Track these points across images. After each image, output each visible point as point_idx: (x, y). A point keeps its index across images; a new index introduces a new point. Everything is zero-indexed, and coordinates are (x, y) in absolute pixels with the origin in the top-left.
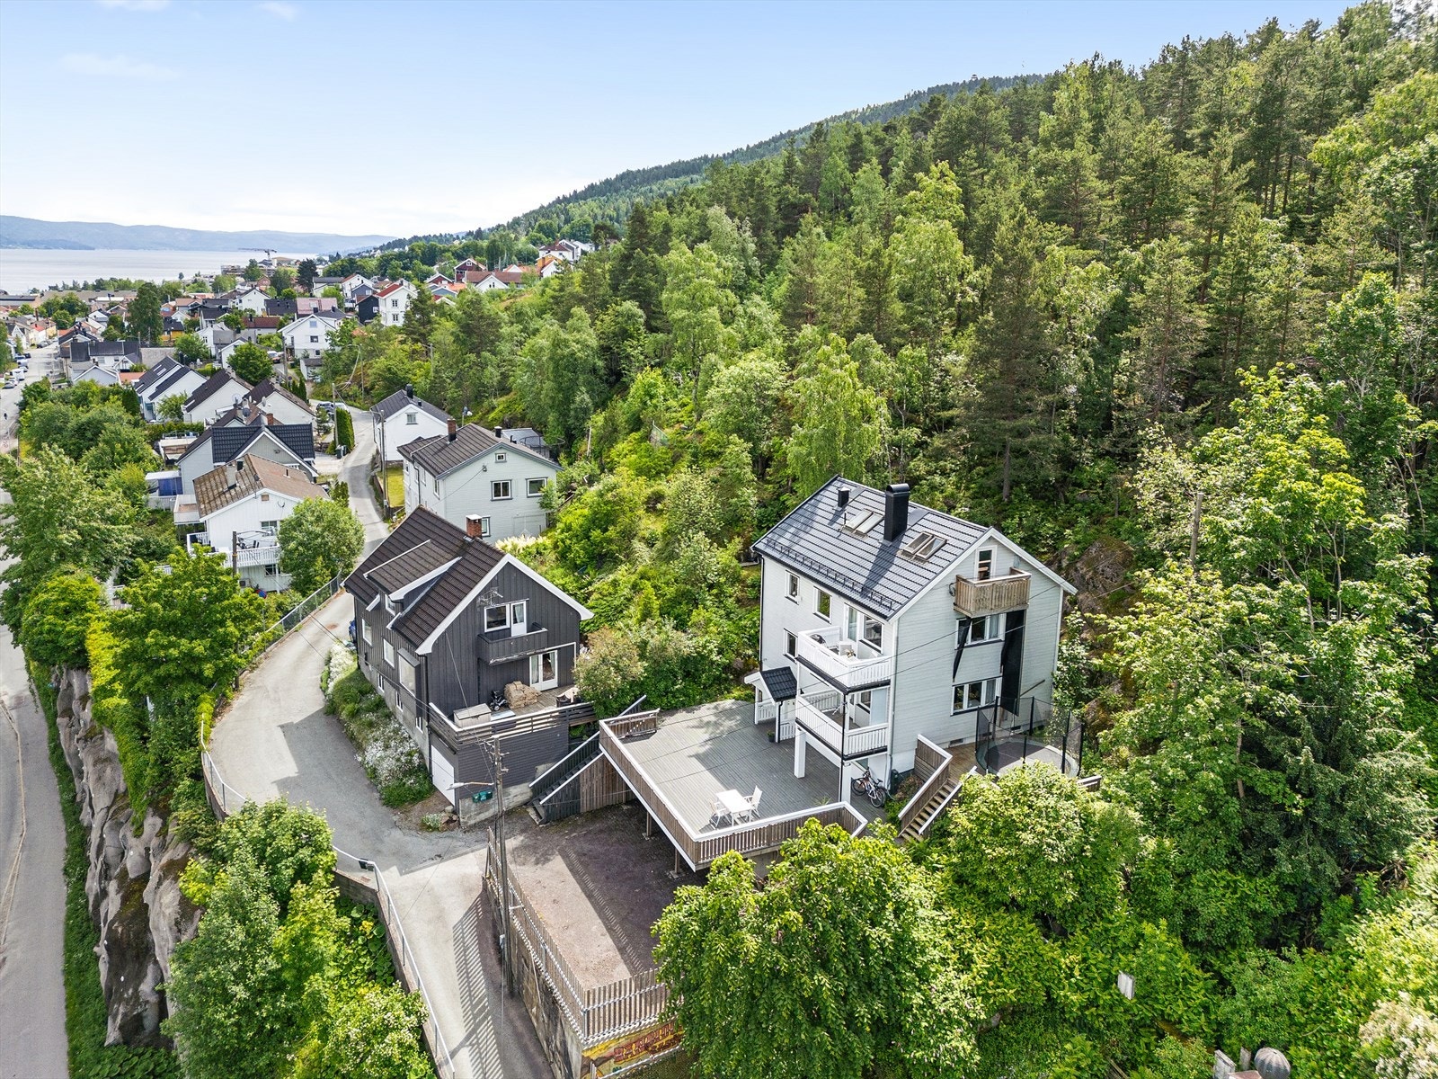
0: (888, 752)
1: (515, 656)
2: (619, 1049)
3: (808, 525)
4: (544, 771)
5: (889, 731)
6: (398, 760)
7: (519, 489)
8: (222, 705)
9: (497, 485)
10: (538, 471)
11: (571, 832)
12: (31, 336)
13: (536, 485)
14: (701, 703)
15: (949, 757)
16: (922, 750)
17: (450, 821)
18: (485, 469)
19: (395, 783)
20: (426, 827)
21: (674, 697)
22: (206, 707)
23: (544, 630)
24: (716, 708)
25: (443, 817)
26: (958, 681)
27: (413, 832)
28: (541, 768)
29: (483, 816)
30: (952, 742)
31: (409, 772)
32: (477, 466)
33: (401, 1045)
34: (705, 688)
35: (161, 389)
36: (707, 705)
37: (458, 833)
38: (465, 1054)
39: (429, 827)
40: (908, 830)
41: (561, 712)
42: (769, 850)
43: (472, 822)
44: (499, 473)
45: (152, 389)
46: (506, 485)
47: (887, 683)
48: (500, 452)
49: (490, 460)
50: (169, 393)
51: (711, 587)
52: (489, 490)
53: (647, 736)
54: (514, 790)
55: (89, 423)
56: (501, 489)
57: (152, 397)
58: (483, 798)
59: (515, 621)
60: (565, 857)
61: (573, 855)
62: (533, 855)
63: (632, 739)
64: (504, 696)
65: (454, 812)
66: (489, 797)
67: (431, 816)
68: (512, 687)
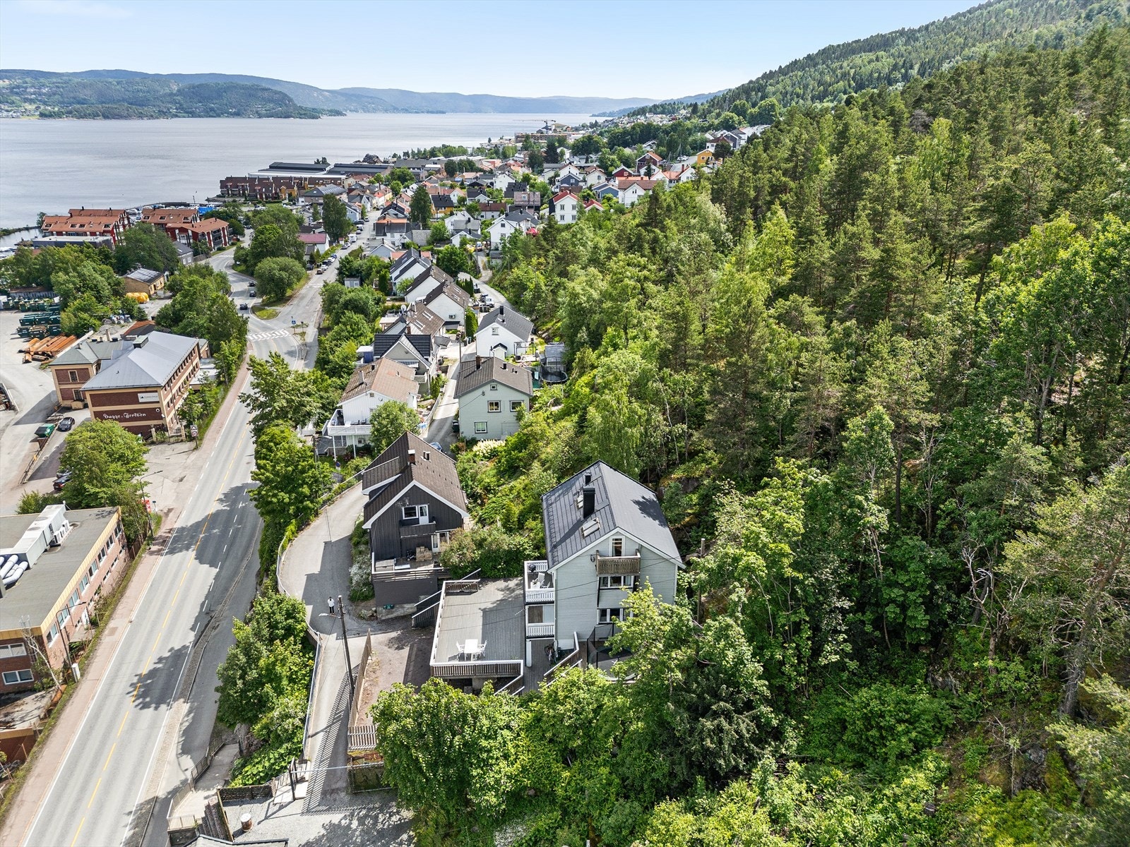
1: (416, 536)
2: (367, 755)
3: (567, 491)
4: (424, 599)
5: (554, 627)
6: (361, 577)
7: (505, 407)
8: (300, 529)
9: (491, 404)
10: (517, 396)
11: (425, 635)
12: (374, 202)
13: (515, 405)
15: (577, 650)
17: (372, 616)
18: (483, 394)
19: (359, 588)
20: (361, 617)
22: (292, 527)
23: (435, 520)
25: (370, 613)
26: (602, 606)
27: (356, 619)
28: (422, 597)
29: (390, 616)
31: (366, 585)
32: (479, 392)
33: (293, 725)
35: (402, 272)
37: (374, 624)
38: (321, 736)
41: (434, 570)
43: (383, 619)
44: (493, 396)
45: (397, 273)
46: (497, 404)
47: (553, 602)
48: (494, 384)
49: (487, 388)
50: (405, 277)
52: (486, 407)
53: (470, 594)
54: (407, 606)
55: (350, 300)
56: (494, 406)
57: (396, 278)
58: (388, 607)
59: (422, 515)
60: (411, 649)
61: (415, 649)
62: (399, 644)
63: (462, 593)
64: (414, 553)
65: (376, 611)
66: (392, 608)
67: (363, 611)
68: (418, 550)
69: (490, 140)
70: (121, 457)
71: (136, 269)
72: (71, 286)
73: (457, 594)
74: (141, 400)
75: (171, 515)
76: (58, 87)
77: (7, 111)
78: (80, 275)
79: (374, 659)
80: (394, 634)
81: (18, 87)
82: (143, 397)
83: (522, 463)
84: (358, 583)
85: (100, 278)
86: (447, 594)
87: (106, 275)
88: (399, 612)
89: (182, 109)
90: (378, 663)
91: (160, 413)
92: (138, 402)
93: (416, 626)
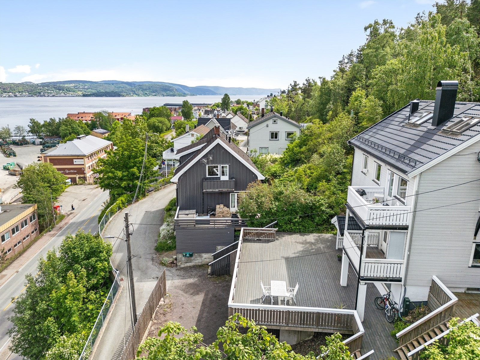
0: (402, 283)
1: (217, 190)
4: (220, 249)
5: (404, 267)
6: (169, 231)
7: (282, 136)
9: (272, 134)
10: (291, 129)
11: (220, 283)
13: (289, 134)
14: (312, 232)
15: (454, 299)
16: (434, 288)
17: (172, 263)
18: (267, 126)
19: (164, 241)
20: (163, 264)
21: (294, 225)
22: (121, 199)
23: (234, 180)
24: (319, 236)
25: (170, 261)
27: (156, 264)
28: (219, 247)
29: (188, 264)
30: (468, 289)
31: (170, 238)
32: (265, 124)
34: (317, 225)
36: (315, 234)
37: (174, 270)
39: (163, 263)
40: (403, 348)
41: (232, 221)
42: (287, 328)
43: (183, 266)
44: (274, 128)
46: (276, 134)
47: (406, 228)
48: (275, 118)
49: (270, 122)
51: (338, 173)
52: (269, 136)
53: (268, 241)
54: (205, 255)
56: (274, 136)
58: (188, 255)
59: (223, 174)
60: (206, 295)
61: (210, 295)
62: (194, 289)
63: (259, 241)
64: (214, 210)
65: (176, 259)
66: (191, 256)
67: (166, 259)
68: (218, 206)
69: (254, 101)
70: (49, 182)
71: (98, 129)
72: (68, 131)
73: (254, 241)
74: (75, 163)
75: (71, 215)
76: (91, 86)
77: (72, 94)
78: (72, 127)
79: (167, 301)
80: (191, 281)
81: (77, 86)
82: (76, 162)
83: (303, 156)
84: (164, 237)
85: (80, 129)
86: (245, 240)
87: (84, 129)
88: (198, 260)
89: (135, 94)
90: (170, 306)
91: (84, 171)
92: (73, 164)
93: (212, 274)
